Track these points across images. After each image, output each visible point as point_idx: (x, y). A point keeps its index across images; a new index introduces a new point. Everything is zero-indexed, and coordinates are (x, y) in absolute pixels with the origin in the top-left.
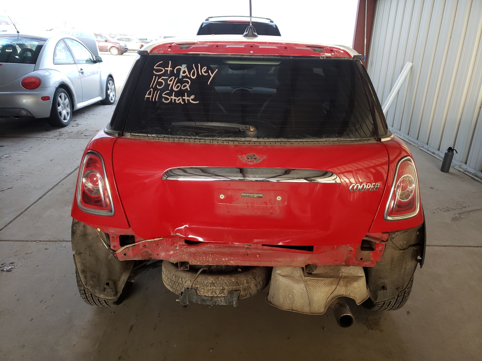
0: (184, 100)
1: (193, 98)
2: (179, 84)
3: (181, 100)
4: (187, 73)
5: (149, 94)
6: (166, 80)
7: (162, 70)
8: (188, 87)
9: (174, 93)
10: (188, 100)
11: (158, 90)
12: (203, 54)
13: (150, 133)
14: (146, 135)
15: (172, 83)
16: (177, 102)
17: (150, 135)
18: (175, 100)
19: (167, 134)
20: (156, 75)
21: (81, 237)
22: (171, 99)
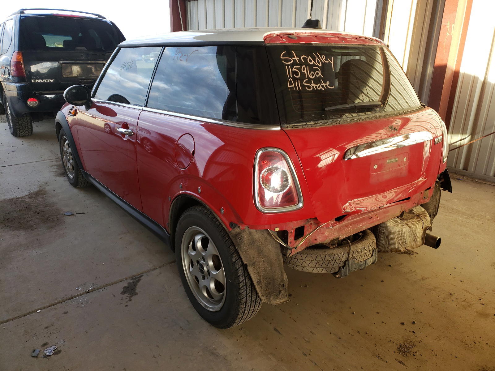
0: (323, 86)
1: (329, 84)
2: (312, 72)
3: (321, 87)
4: (313, 61)
5: (291, 84)
6: (299, 69)
7: (291, 61)
8: (320, 74)
9: (312, 80)
10: (326, 86)
11: (297, 79)
12: (315, 44)
13: (308, 121)
14: (305, 124)
15: (305, 71)
16: (319, 89)
17: (309, 123)
18: (316, 87)
19: (323, 119)
20: (288, 65)
21: (250, 246)
22: (313, 86)
